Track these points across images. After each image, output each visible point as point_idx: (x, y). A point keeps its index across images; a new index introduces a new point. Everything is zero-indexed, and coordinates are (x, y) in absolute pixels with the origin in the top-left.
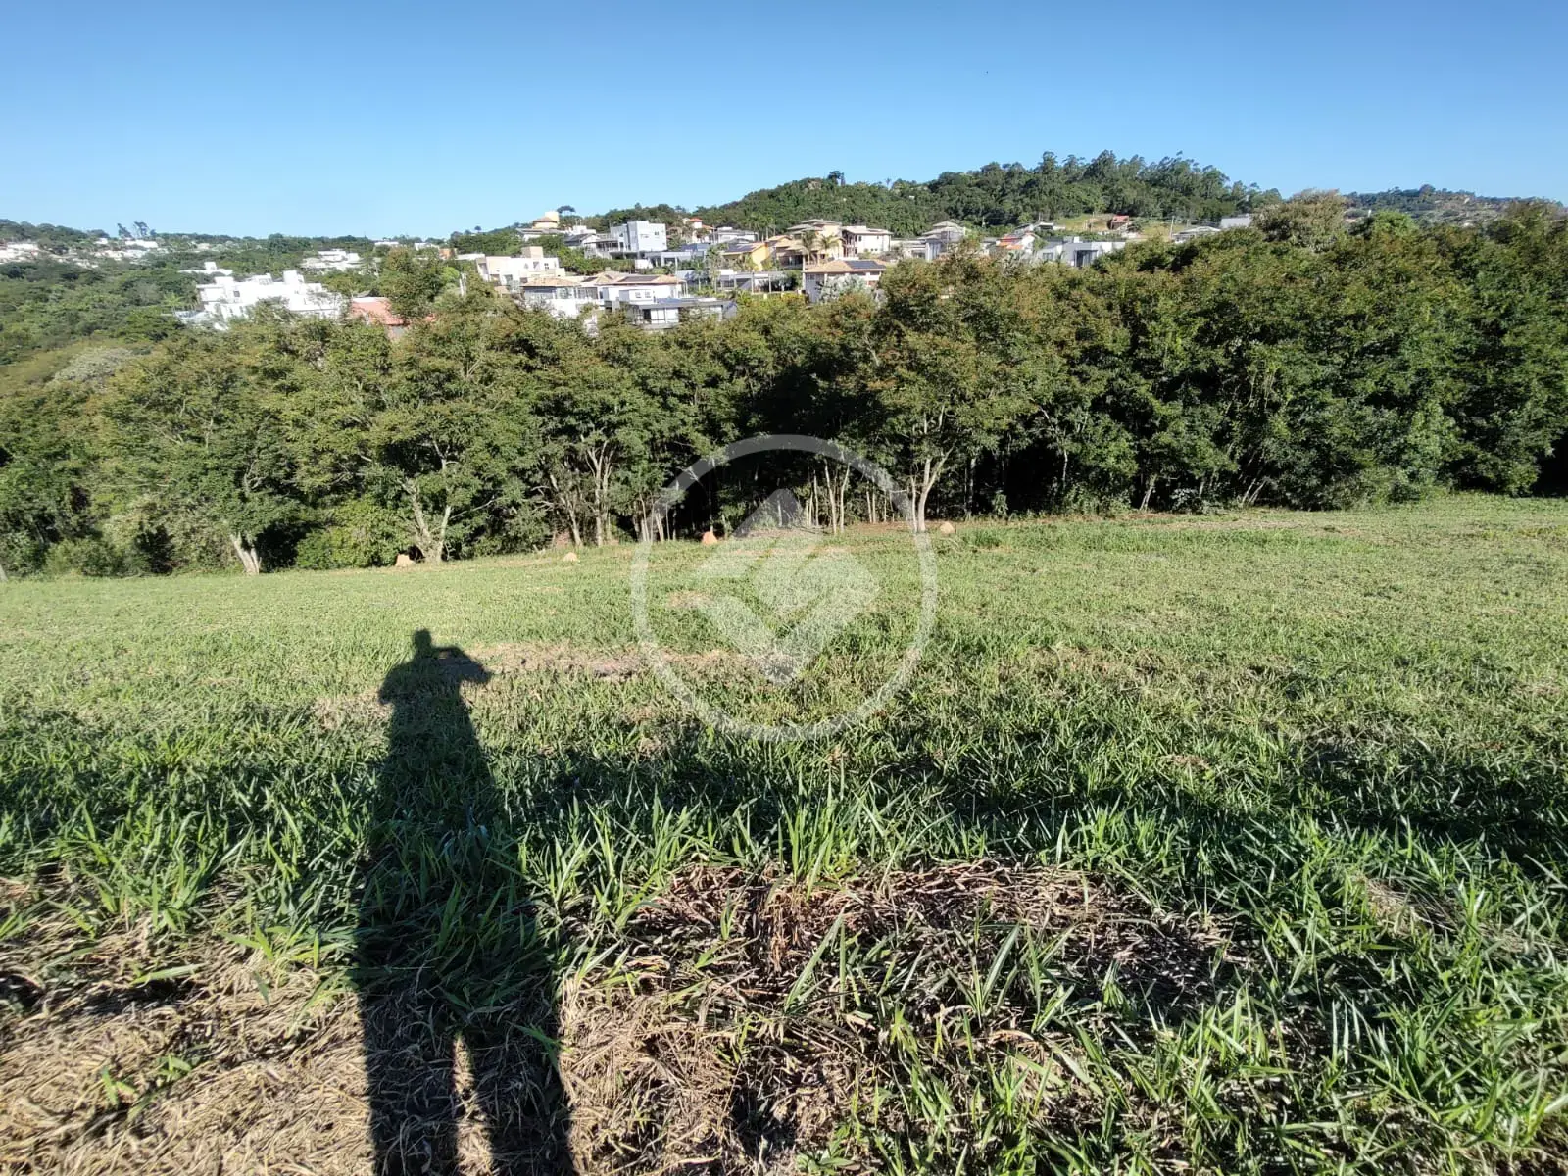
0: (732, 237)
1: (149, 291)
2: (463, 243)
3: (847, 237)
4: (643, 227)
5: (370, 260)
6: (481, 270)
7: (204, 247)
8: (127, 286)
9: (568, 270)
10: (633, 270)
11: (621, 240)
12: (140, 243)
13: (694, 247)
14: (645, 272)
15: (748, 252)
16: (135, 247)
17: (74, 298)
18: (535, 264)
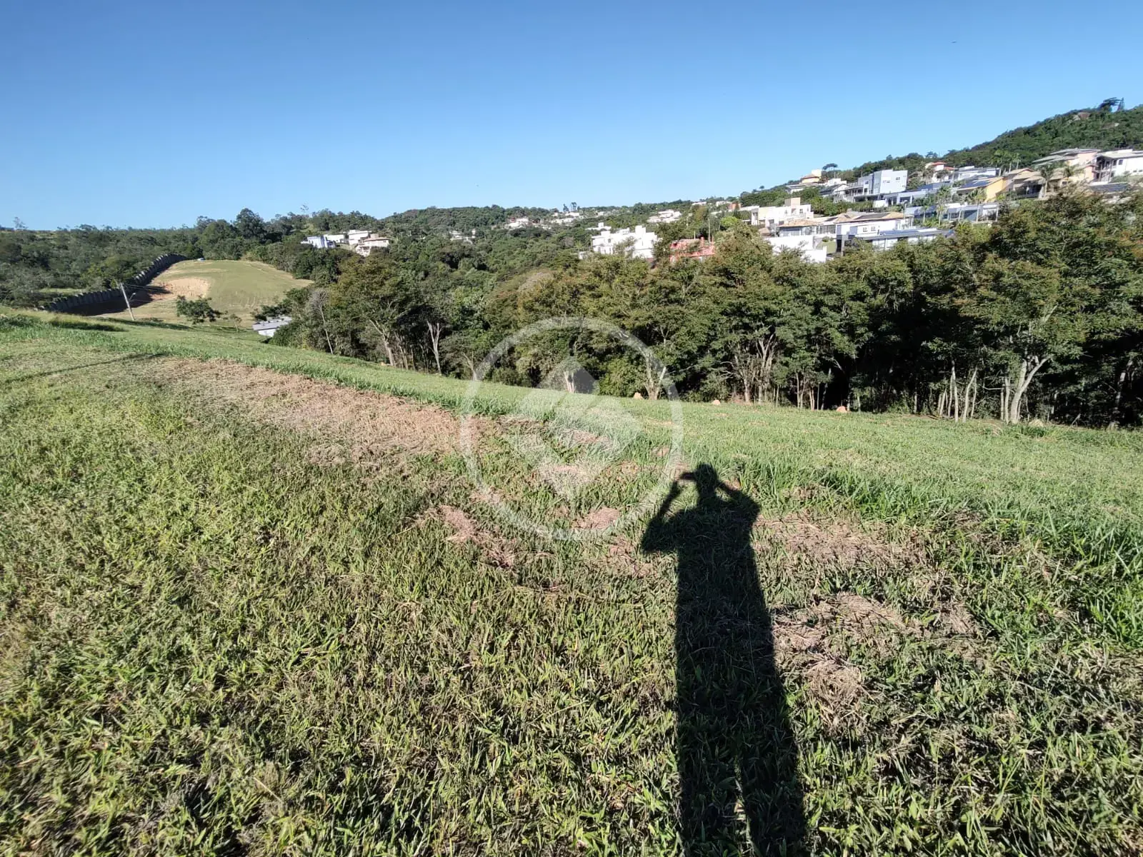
0: (972, 174)
1: (569, 241)
2: (748, 199)
3: (1102, 162)
4: (886, 175)
5: (685, 215)
6: (753, 217)
7: (601, 214)
8: (561, 238)
9: (816, 212)
10: (871, 209)
11: (866, 186)
12: (572, 214)
13: (931, 186)
14: (880, 210)
15: (983, 186)
16: (569, 217)
17: (537, 247)
18: (793, 210)
